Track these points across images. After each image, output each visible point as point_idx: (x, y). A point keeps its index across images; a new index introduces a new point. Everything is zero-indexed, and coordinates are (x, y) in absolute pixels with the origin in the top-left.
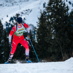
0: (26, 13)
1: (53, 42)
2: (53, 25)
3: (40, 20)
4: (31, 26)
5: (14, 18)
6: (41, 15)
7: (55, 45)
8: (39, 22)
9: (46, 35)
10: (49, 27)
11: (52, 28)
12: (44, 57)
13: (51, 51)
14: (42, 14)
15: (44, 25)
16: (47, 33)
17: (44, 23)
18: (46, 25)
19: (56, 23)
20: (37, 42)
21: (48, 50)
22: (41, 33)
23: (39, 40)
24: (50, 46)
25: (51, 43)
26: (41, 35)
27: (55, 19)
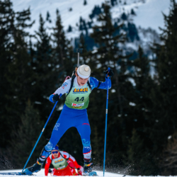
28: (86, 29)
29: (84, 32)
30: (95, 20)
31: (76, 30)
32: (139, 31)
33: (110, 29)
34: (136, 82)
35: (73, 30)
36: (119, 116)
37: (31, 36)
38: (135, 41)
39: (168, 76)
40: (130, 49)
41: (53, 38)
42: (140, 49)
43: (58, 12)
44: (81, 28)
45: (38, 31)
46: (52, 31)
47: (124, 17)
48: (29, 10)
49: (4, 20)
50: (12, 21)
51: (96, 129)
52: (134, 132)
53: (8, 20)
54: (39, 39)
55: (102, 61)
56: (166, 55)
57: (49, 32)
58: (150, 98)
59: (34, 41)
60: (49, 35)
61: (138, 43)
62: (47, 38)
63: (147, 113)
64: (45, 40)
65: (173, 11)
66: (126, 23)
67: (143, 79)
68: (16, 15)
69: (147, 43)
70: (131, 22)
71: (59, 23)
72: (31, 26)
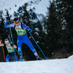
0: (36, 2)
1: (64, 33)
2: (63, 15)
3: (49, 10)
4: (41, 16)
5: (22, 8)
6: (50, 5)
7: (65, 37)
8: (48, 12)
9: (56, 26)
10: (59, 17)
11: (62, 18)
12: (54, 49)
13: (62, 43)
14: (51, 3)
15: (54, 16)
16: (57, 24)
17: (54, 13)
18: (56, 15)
19: (66, 12)
20: (47, 34)
21: (58, 42)
22: (51, 24)
23: (49, 31)
24: (60, 38)
25: (61, 34)
26: (51, 25)
27: (65, 8)
28: (17, 16)
29: (16, 17)
31: (13, 16)
32: (37, 15)
38: (36, 19)
39: (50, 30)
40: (34, 22)
44: (15, 16)
47: (31, 10)
51: (25, 52)
56: (49, 22)
58: (44, 39)
62: (4, 19)
65: (50, 6)
69: (40, 19)
70: (34, 12)
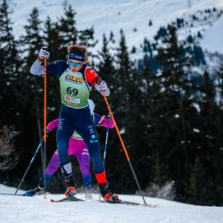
30: (160, 41)
33: (176, 51)
34: (200, 107)
35: (137, 51)
36: (183, 142)
37: (93, 56)
41: (116, 58)
42: (206, 74)
43: (122, 32)
45: (101, 51)
46: (116, 52)
48: (92, 29)
49: (66, 39)
50: (74, 40)
52: (197, 160)
53: (71, 39)
54: (102, 59)
55: (166, 85)
57: (113, 53)
59: (97, 61)
60: (112, 55)
61: (204, 67)
63: (211, 140)
64: (108, 61)
66: (192, 46)
67: (208, 105)
68: (79, 34)
71: (122, 43)
72: (93, 45)
